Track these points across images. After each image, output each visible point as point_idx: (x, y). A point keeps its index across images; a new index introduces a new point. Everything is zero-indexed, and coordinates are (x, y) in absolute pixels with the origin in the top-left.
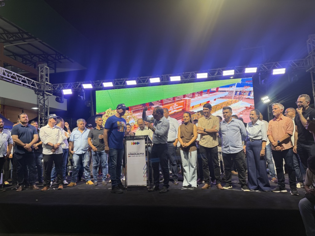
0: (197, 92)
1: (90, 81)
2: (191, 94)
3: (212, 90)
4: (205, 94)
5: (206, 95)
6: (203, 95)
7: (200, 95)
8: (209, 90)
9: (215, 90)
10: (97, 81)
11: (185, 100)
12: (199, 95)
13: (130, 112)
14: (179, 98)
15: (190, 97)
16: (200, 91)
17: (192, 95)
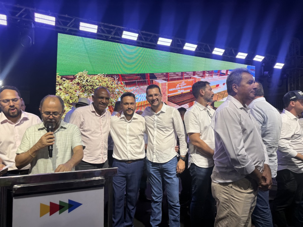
0: (208, 71)
2: (201, 72)
3: (222, 72)
6: (214, 76)
9: (225, 72)
11: (194, 78)
12: (209, 76)
14: (188, 74)
15: (201, 76)
16: (211, 70)
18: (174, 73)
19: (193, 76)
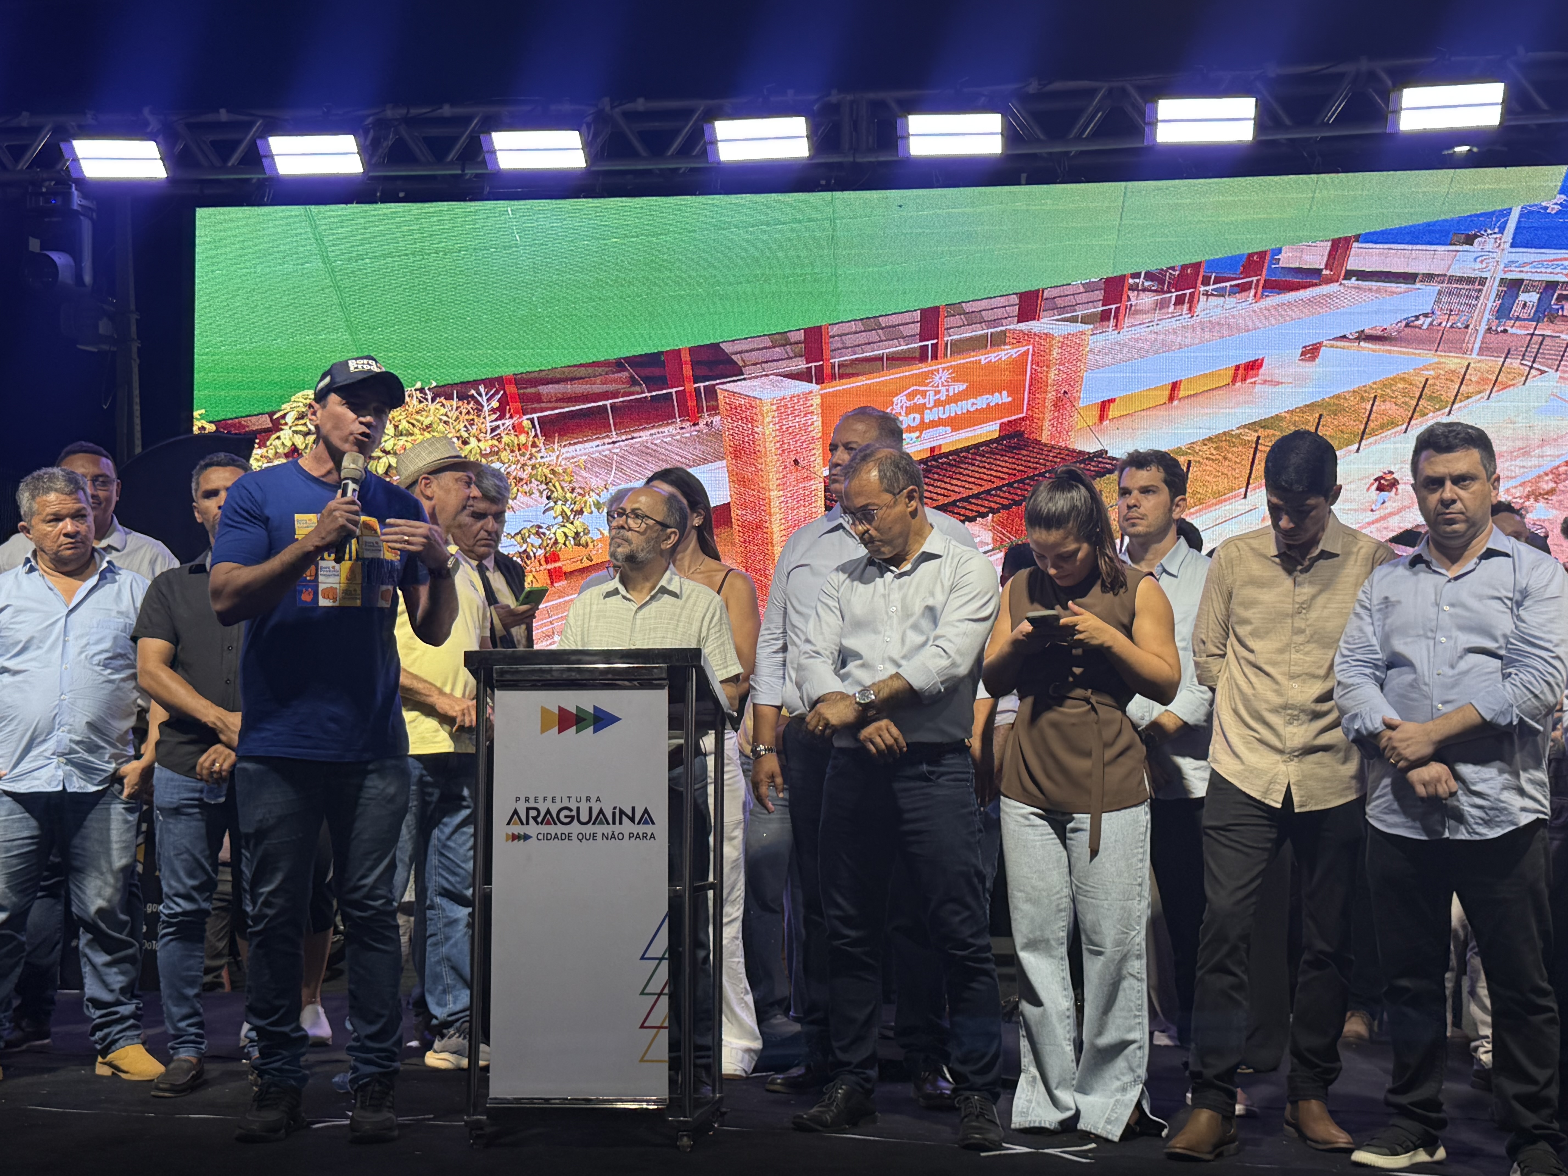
0: (1149, 276)
1: (146, 111)
2: (1089, 287)
3: (1289, 259)
4: (1221, 293)
5: (1230, 301)
6: (1202, 303)
7: (1180, 301)
8: (1262, 255)
9: (1317, 258)
10: (210, 117)
11: (1028, 336)
12: (1162, 305)
13: (518, 429)
14: (974, 318)
15: (1085, 320)
16: (1179, 261)
17: (1100, 295)
18: (870, 324)
19: (1023, 326)
